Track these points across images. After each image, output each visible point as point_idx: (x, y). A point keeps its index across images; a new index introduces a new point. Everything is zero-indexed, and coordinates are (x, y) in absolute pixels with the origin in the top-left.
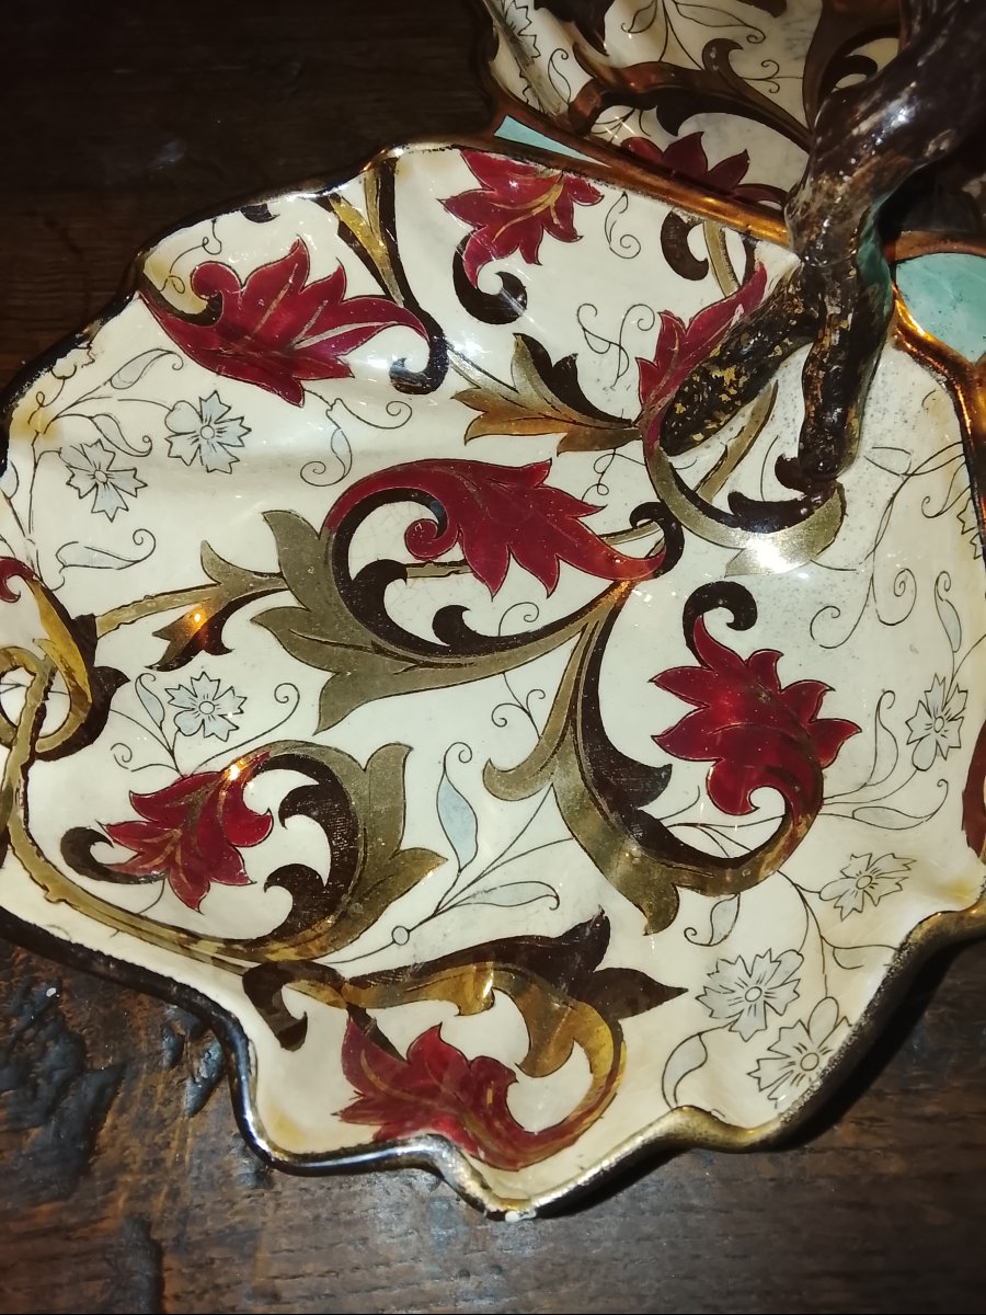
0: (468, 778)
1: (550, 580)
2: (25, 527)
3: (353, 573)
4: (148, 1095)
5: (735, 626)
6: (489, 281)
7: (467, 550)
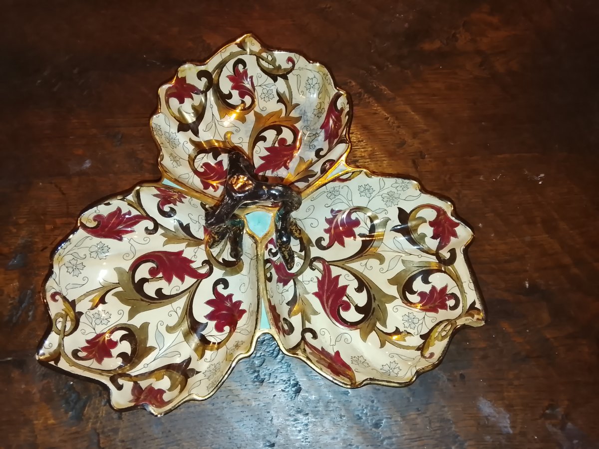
0: (163, 329)
1: (182, 280)
2: (58, 283)
3: (136, 282)
4: (95, 403)
5: (224, 288)
6: (166, 208)
7: (163, 274)
